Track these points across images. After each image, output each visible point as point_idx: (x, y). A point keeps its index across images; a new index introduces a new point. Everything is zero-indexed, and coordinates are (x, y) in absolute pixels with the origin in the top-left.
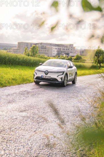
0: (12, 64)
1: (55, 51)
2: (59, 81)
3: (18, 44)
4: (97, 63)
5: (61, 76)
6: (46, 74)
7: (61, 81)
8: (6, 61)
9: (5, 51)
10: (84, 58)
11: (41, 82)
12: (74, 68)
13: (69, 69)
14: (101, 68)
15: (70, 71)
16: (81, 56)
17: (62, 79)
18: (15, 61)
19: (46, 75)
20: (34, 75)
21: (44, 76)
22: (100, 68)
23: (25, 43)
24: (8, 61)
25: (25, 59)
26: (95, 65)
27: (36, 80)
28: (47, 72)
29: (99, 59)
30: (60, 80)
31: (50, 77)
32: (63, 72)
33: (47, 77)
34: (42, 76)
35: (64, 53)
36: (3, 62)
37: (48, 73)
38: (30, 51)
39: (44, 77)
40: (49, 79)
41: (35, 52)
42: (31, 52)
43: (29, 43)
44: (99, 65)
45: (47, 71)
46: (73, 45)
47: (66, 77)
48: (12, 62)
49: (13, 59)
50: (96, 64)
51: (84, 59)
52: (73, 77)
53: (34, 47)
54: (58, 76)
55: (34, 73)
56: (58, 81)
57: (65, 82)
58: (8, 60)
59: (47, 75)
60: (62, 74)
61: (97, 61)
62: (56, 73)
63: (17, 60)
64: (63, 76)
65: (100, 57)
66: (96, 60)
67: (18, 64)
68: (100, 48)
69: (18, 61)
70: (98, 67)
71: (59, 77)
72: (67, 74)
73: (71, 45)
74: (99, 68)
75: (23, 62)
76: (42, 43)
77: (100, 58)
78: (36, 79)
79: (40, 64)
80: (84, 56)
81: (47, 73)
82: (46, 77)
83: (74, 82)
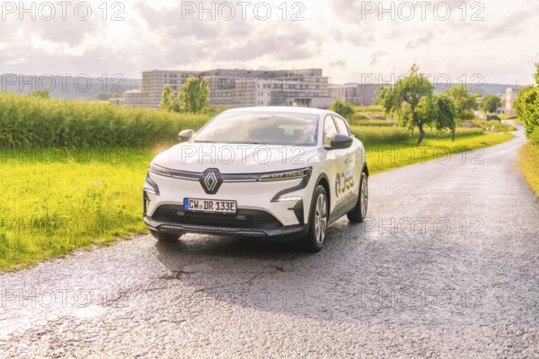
0: (91, 143)
1: (265, 94)
2: (285, 223)
3: (144, 76)
4: (408, 125)
5: (293, 198)
6: (211, 188)
7: (297, 222)
8: (63, 131)
9: (102, 102)
10: (360, 111)
11: (184, 232)
12: (357, 144)
13: (333, 155)
14: (424, 140)
15: (337, 161)
16: (350, 106)
17: (298, 210)
18: (104, 131)
19: (208, 192)
20: (145, 194)
21: (201, 203)
22: (420, 141)
23: (165, 74)
24: (74, 133)
25: (143, 120)
26: (404, 130)
27: (155, 224)
28: (212, 176)
29: (416, 109)
30: (289, 219)
31: (230, 203)
32: (307, 173)
33: (214, 208)
34: (186, 200)
35: (293, 99)
36: (50, 136)
37: (220, 183)
38: (181, 97)
39: (201, 207)
40: (228, 215)
41: (197, 101)
42: (186, 101)
43: (180, 72)
44: (416, 130)
45: (216, 171)
46: (321, 70)
47: (322, 196)
48: (91, 134)
49: (94, 123)
50: (407, 128)
51: (361, 114)
52: (355, 189)
53: (193, 84)
54: (275, 199)
55: (146, 185)
56: (279, 225)
57: (317, 225)
58: (71, 128)
59: (214, 192)
60: (297, 181)
61: (410, 116)
62: (265, 180)
63: (112, 125)
64: (305, 195)
65: (419, 104)
66: (407, 113)
67: (118, 142)
68: (419, 72)
69: (117, 130)
70: (414, 137)
71: (282, 199)
72: (323, 181)
73: (316, 73)
74: (417, 140)
75: (137, 135)
76: (219, 70)
77: (420, 107)
78: (155, 216)
79: (181, 133)
80: (359, 105)
81: (212, 181)
82: (209, 203)
83: (356, 216)
